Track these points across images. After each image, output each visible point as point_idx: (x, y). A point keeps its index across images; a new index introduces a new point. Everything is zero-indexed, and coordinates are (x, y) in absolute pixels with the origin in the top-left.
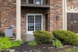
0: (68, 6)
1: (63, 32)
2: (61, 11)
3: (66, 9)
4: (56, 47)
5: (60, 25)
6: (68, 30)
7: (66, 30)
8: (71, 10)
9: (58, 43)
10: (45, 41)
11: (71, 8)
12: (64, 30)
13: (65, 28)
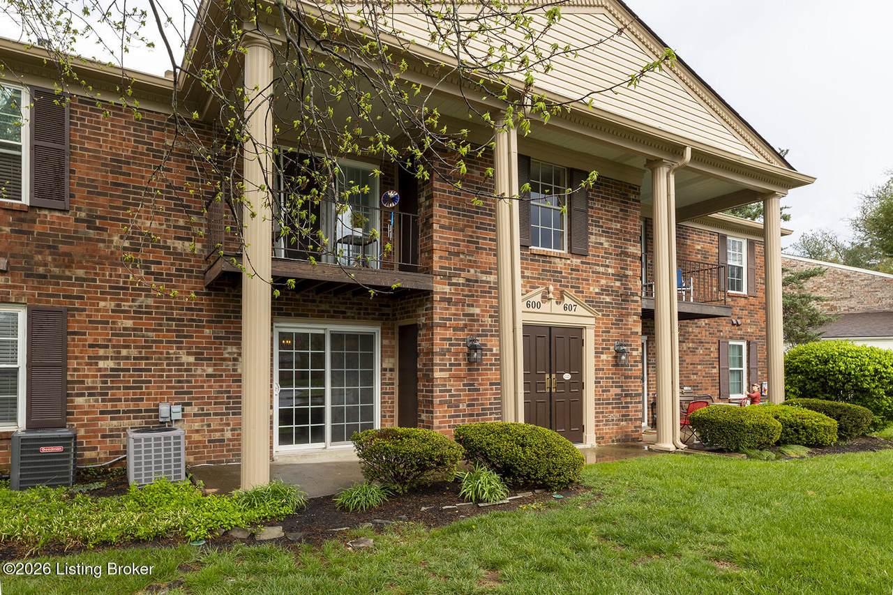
0: (530, 284)
1: (506, 429)
2: (497, 315)
3: (520, 306)
4: (479, 500)
5: (489, 396)
6: (528, 419)
7: (521, 420)
8: (545, 307)
9: (488, 481)
10: (431, 476)
11: (545, 298)
12: (510, 420)
13: (514, 412)
